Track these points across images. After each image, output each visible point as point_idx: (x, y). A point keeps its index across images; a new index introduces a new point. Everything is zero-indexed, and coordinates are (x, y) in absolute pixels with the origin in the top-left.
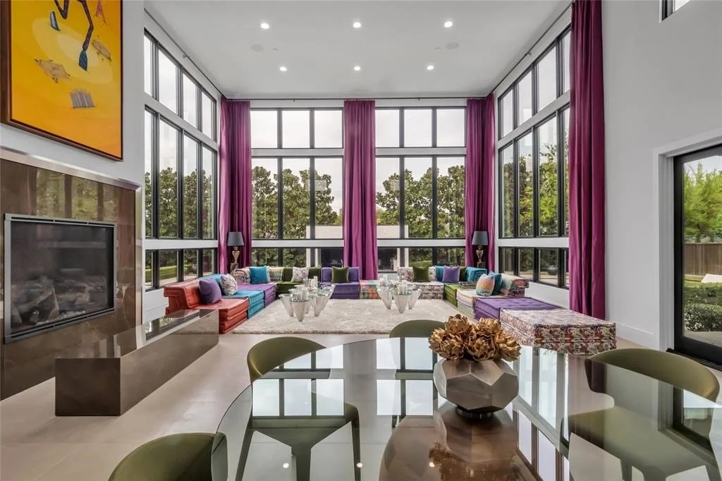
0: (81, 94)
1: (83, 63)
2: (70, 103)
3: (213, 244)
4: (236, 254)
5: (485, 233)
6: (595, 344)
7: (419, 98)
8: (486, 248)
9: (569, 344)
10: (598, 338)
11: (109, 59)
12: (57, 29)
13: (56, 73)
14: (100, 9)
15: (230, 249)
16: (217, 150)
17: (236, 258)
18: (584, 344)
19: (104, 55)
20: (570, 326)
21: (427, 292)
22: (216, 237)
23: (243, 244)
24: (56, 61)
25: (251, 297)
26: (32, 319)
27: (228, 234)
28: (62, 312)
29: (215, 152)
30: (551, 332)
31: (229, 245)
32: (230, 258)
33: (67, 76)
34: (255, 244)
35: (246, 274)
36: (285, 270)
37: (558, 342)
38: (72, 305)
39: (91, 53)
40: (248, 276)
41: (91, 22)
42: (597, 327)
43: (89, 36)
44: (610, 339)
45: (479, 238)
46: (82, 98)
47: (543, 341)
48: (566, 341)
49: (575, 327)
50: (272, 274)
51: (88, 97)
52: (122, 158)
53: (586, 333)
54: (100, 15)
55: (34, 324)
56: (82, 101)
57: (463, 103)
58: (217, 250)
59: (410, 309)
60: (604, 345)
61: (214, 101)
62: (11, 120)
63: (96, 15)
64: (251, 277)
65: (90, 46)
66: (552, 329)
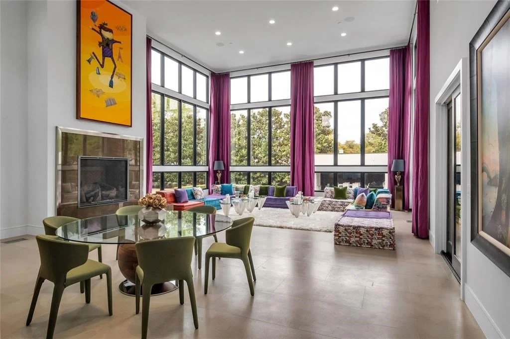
0: (110, 100)
1: (111, 85)
2: (105, 105)
3: (206, 169)
4: (219, 176)
5: (402, 161)
6: (378, 241)
7: (349, 55)
8: (402, 174)
9: (358, 239)
10: (381, 237)
11: (125, 79)
12: (99, 74)
13: (98, 93)
14: (120, 57)
15: (215, 172)
16: (209, 108)
17: (219, 178)
18: (369, 240)
19: (122, 78)
20: (360, 227)
21: (339, 206)
22: (208, 165)
23: (224, 169)
24: (99, 88)
25: (207, 201)
26: (90, 201)
27: (214, 163)
28: (103, 199)
29: (207, 109)
30: (345, 229)
31: (214, 169)
32: (215, 178)
33: (103, 93)
34: (231, 169)
35: (218, 189)
36: (245, 187)
37: (351, 237)
38: (108, 197)
39: (115, 79)
40: (220, 189)
41: (115, 65)
42: (380, 229)
43: (114, 72)
44: (391, 238)
45: (396, 166)
46: (110, 101)
47: (340, 235)
48: (356, 237)
49: (363, 227)
50: (237, 189)
51: (114, 100)
52: (131, 126)
53: (371, 232)
54: (120, 60)
55: (90, 203)
56: (111, 102)
57: (388, 53)
58: (208, 173)
59: (308, 216)
60: (385, 242)
61: (207, 77)
62: (80, 118)
63: (118, 60)
64: (222, 191)
65: (115, 76)
66: (347, 228)
